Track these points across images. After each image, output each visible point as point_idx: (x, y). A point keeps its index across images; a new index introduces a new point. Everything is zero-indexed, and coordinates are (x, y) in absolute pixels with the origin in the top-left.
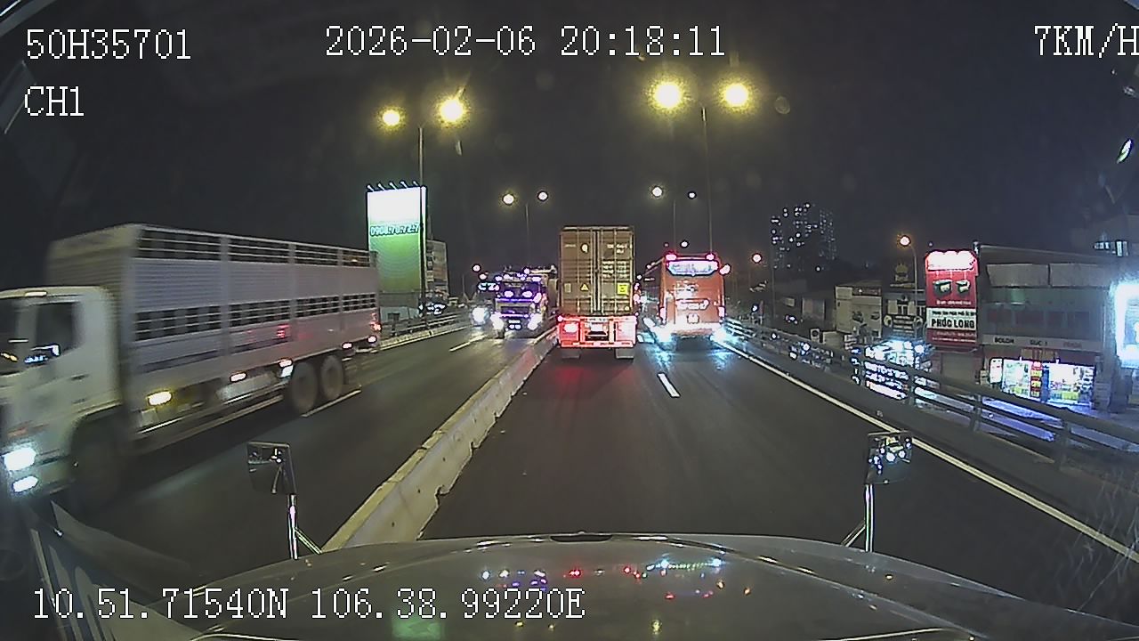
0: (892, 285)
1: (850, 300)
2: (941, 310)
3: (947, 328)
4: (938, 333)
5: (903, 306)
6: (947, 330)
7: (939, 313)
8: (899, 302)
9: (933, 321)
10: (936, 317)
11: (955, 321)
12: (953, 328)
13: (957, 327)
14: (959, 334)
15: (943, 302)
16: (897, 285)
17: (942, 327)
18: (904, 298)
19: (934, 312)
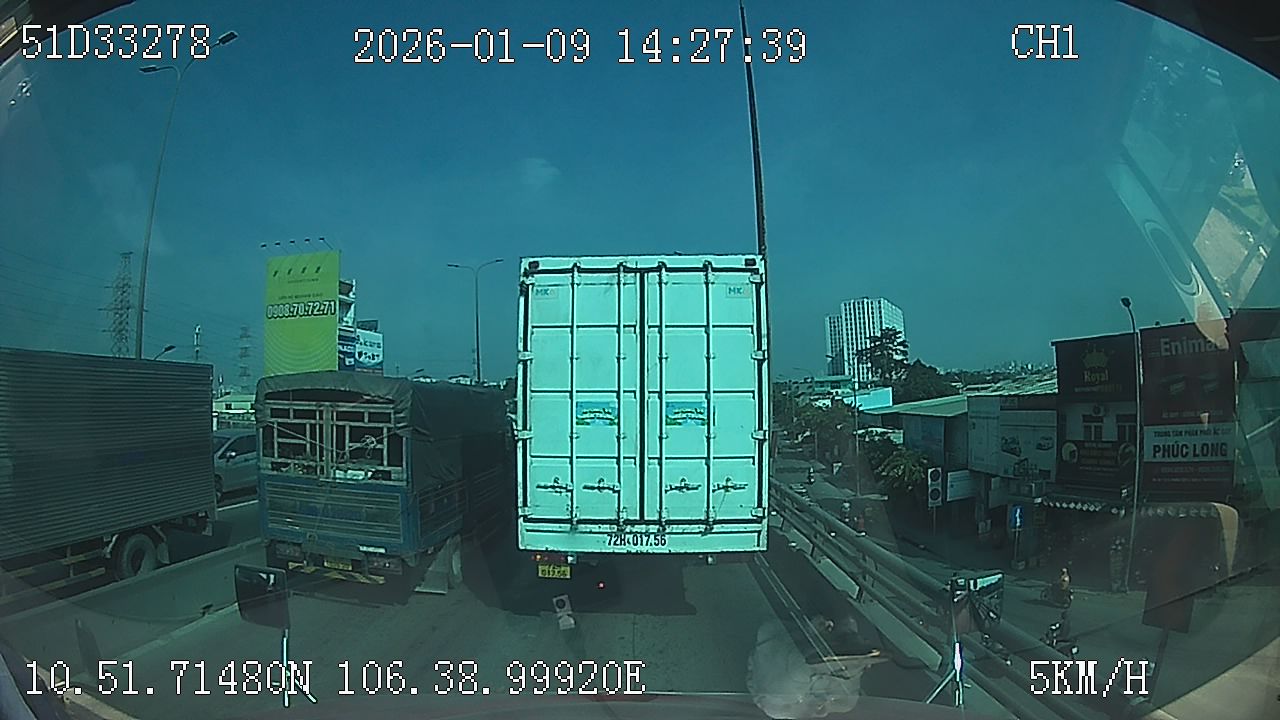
0: (1076, 390)
1: (998, 418)
2: (1169, 428)
3: (1180, 459)
4: (1164, 470)
5: (1093, 425)
6: (1179, 463)
7: (1167, 434)
8: (1086, 418)
9: (1156, 449)
10: (1161, 442)
11: (1195, 445)
12: (1190, 458)
13: (1198, 456)
14: (1201, 469)
15: (1172, 415)
16: (1088, 389)
17: (1174, 460)
18: (1099, 412)
19: (1159, 434)
